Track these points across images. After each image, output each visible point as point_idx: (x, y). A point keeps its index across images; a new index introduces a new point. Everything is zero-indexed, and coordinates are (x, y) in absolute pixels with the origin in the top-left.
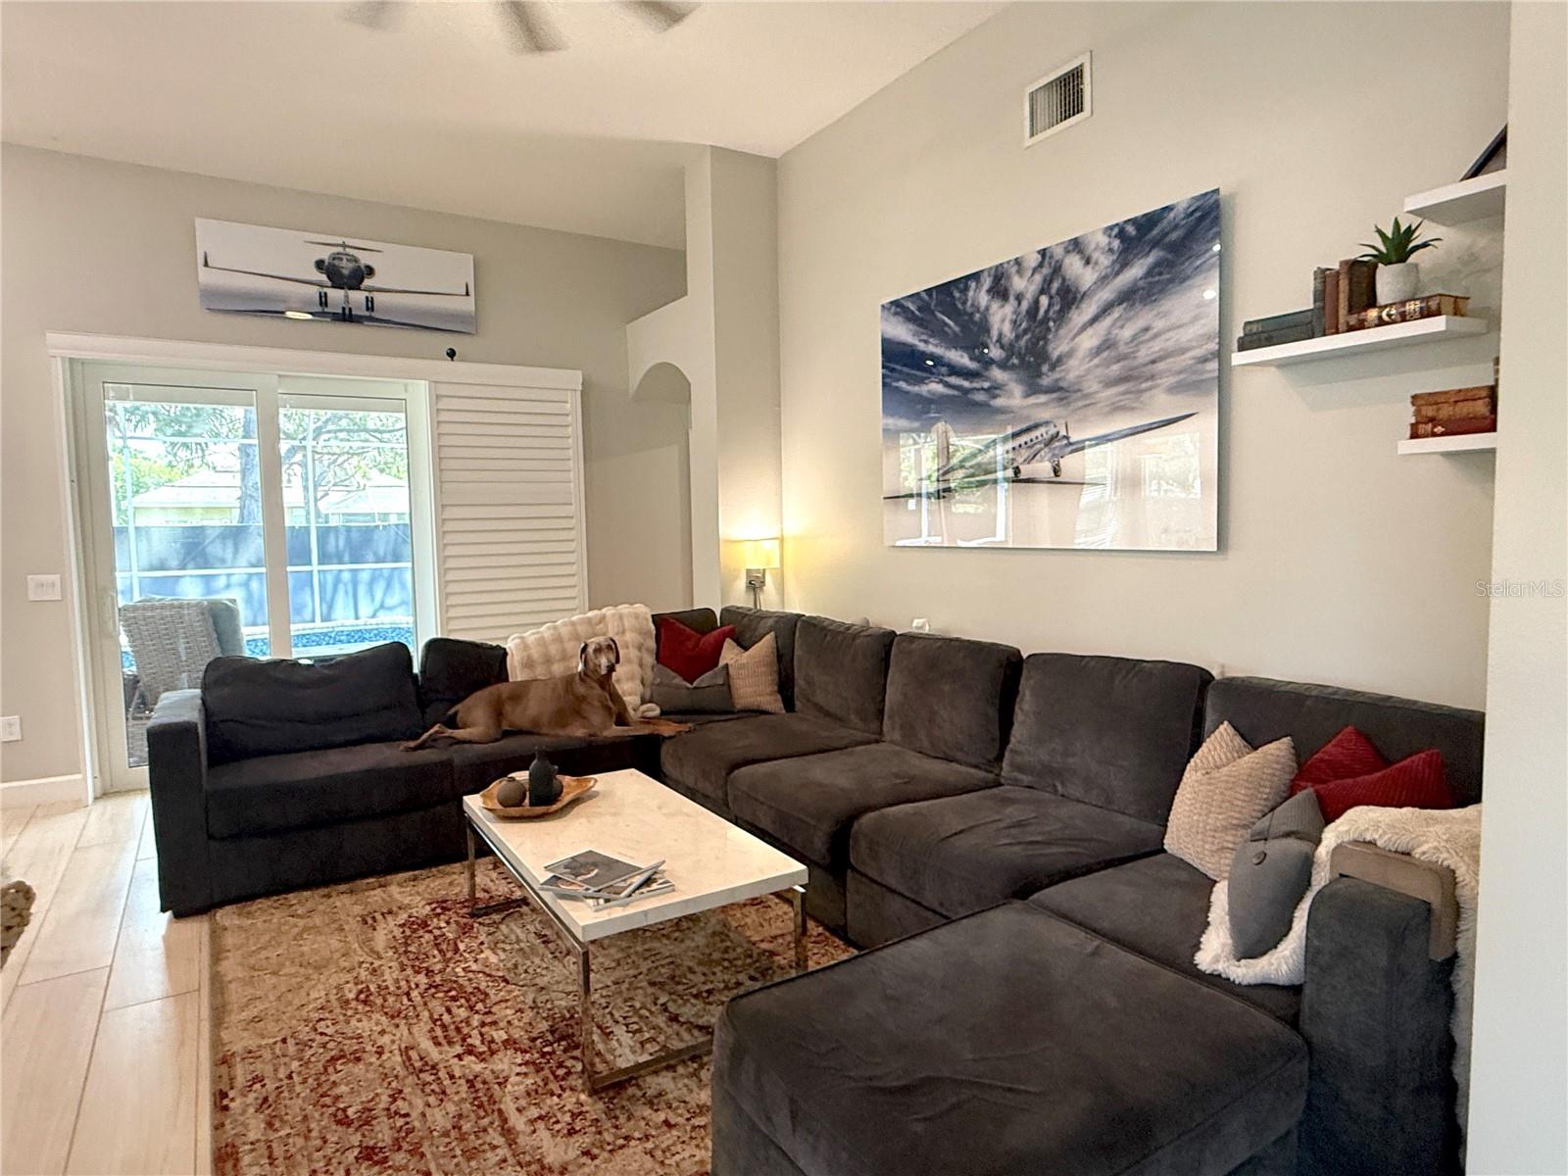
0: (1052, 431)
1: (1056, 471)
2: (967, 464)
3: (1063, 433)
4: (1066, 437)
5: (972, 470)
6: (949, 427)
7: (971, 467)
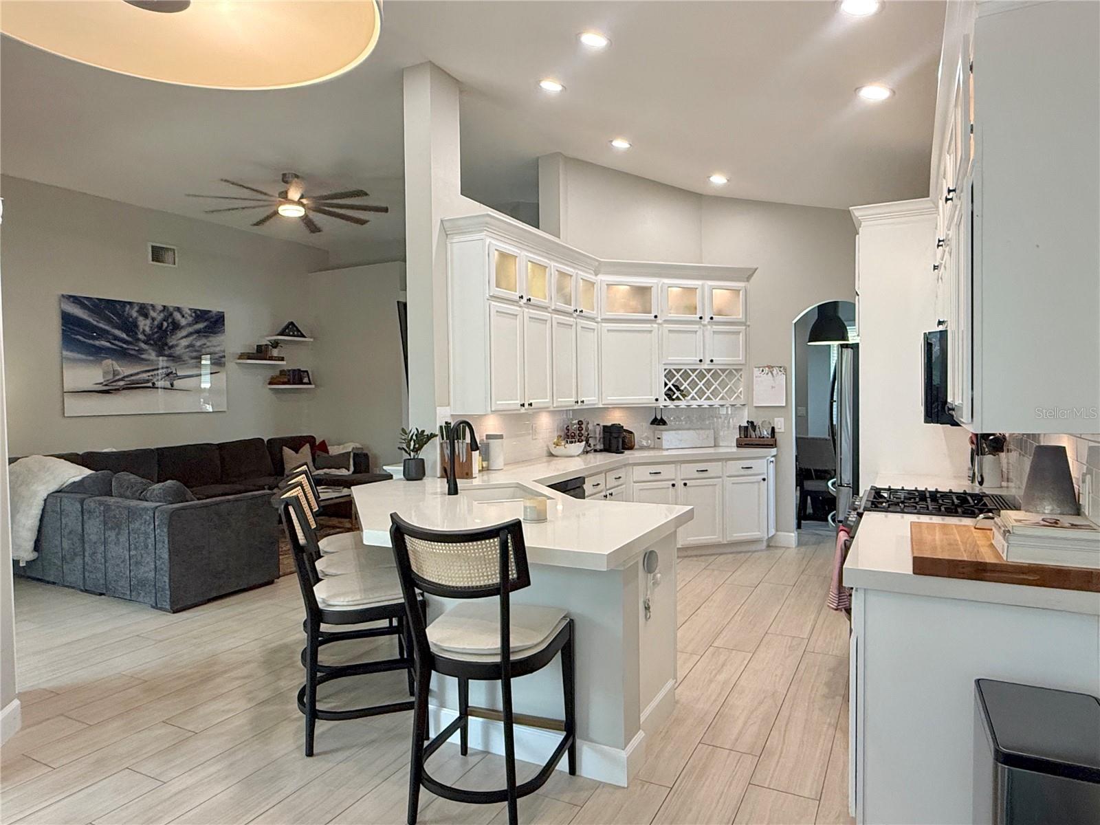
0: (170, 371)
1: (172, 385)
2: (126, 379)
3: (174, 372)
4: (176, 374)
5: (129, 382)
6: (114, 362)
7: (129, 381)
